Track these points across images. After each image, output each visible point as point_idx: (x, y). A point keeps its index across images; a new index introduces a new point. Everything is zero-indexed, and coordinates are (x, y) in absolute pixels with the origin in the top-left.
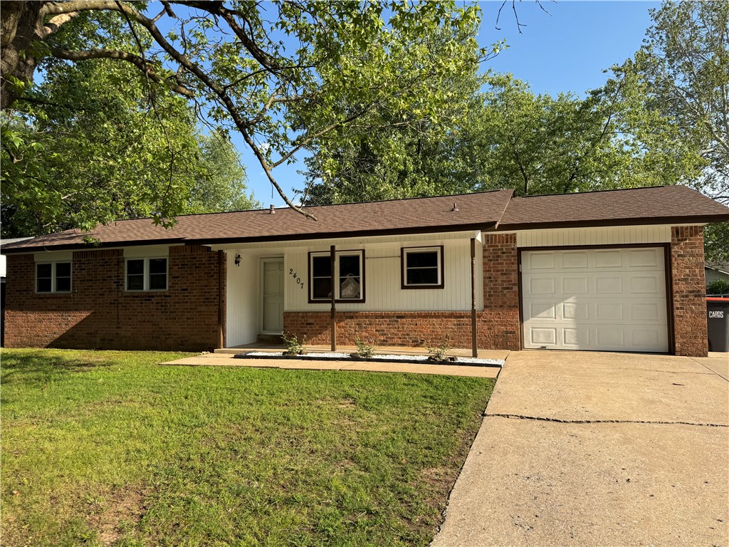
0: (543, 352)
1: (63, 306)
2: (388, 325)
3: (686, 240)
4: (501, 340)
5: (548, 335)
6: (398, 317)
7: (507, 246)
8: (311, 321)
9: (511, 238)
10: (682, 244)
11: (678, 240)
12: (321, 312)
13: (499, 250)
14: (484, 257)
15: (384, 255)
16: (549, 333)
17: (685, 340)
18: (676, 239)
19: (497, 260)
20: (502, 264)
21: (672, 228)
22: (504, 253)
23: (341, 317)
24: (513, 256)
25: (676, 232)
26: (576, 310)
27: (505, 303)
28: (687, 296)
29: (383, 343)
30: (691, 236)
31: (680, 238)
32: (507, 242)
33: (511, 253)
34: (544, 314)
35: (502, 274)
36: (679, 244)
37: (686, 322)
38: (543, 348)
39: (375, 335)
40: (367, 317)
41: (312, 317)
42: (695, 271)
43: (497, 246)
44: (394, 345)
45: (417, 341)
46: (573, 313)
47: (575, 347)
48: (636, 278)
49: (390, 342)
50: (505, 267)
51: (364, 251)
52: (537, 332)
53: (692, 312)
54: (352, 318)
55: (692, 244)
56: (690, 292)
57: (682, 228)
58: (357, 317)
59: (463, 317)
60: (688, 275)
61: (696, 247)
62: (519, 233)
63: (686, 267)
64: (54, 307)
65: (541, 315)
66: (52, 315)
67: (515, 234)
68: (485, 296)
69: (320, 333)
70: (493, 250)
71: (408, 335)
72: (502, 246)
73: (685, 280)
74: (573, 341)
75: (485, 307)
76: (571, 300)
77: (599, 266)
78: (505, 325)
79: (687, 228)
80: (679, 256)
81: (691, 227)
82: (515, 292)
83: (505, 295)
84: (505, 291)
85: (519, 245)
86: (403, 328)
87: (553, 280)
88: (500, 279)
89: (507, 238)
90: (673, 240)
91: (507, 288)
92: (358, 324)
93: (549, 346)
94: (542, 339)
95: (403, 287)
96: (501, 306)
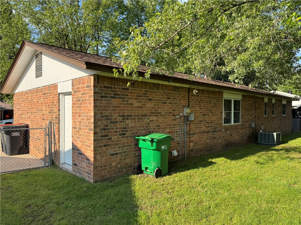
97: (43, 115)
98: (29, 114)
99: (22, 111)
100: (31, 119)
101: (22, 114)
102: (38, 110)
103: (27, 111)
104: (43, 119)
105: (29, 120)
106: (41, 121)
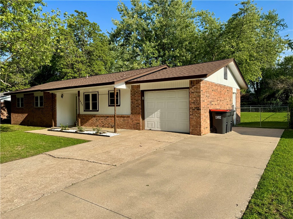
0: (150, 131)
1: (22, 113)
2: (104, 120)
3: (194, 86)
4: (135, 126)
5: (152, 125)
6: (107, 117)
7: (137, 90)
8: (84, 118)
9: (139, 86)
10: (193, 88)
11: (192, 86)
12: (87, 115)
13: (135, 91)
14: (131, 94)
15: (104, 93)
16: (152, 124)
17: (193, 128)
18: (191, 85)
19: (135, 95)
20: (136, 97)
21: (190, 81)
22: (136, 92)
23: (92, 117)
24: (139, 94)
25: (191, 82)
26: (161, 115)
27: (137, 112)
28: (194, 110)
29: (103, 126)
30: (196, 84)
31: (192, 85)
32: (137, 88)
33: (138, 92)
34: (151, 116)
35: (136, 101)
36: (192, 87)
37: (194, 120)
38: (150, 130)
39: (101, 123)
40: (98, 117)
41: (84, 116)
42: (197, 99)
43: (135, 90)
44: (106, 127)
45: (112, 126)
46: (159, 116)
47: (160, 129)
48: (180, 102)
49: (105, 126)
50: (137, 98)
51: (98, 92)
52: (149, 123)
53: (196, 116)
54: (94, 117)
55: (196, 87)
56: (196, 108)
57: (193, 80)
58: (96, 117)
59: (125, 117)
60: (195, 101)
61: (198, 89)
62: (141, 84)
63: (194, 98)
64: (20, 112)
65: (150, 117)
66: (20, 115)
67: (140, 85)
68: (131, 109)
69: (86, 122)
70: (134, 91)
71: (110, 124)
72: (136, 90)
73: (194, 103)
74: (159, 127)
75: (131, 113)
76: (159, 111)
77: (168, 97)
78: (137, 121)
79: (195, 81)
80: (192, 93)
81: (197, 80)
82: (140, 108)
83: (137, 109)
84: (137, 107)
85: (141, 89)
86: (108, 121)
87: (154, 103)
88: (135, 103)
89: (137, 87)
90: (190, 86)
91: (137, 106)
92: (96, 119)
93: (152, 129)
94: (150, 126)
95: (109, 106)
96: (136, 113)
97: (227, 102)
98: (219, 102)
99: (212, 98)
100: (220, 105)
101: (212, 101)
102: (225, 99)
103: (217, 99)
104: (227, 104)
105: (219, 106)
106: (226, 106)
